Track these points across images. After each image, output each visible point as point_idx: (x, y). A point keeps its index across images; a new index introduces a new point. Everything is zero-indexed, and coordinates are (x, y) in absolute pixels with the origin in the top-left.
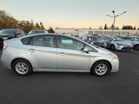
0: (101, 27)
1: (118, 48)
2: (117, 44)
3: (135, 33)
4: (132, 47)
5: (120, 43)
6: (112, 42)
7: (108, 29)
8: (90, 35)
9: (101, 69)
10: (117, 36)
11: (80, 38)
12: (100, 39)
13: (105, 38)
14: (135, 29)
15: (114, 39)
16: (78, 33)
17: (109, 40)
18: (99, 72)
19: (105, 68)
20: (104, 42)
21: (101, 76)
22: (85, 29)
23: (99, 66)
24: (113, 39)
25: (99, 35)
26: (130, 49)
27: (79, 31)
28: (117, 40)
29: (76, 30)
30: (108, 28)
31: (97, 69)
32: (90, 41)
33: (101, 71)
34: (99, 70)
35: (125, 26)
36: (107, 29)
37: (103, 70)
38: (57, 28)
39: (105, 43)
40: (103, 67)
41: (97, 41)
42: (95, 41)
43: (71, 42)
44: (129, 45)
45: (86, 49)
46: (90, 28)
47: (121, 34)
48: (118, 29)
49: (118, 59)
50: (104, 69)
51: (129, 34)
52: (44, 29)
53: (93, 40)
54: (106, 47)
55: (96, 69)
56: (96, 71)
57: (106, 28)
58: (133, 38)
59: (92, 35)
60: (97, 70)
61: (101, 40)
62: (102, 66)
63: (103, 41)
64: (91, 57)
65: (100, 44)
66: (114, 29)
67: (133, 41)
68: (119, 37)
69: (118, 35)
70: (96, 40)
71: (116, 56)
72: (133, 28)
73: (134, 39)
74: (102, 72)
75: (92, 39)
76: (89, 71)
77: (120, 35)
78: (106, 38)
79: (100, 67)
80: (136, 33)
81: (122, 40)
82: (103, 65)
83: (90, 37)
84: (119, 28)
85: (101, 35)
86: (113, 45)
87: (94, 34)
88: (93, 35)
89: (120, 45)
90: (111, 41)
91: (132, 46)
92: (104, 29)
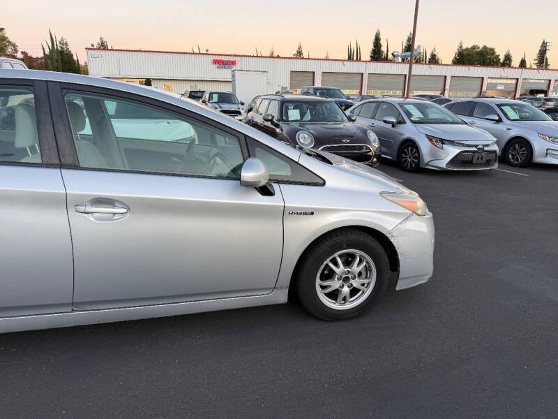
0: (354, 47)
1: (436, 157)
2: (428, 136)
3: (509, 82)
4: (495, 152)
5: (444, 132)
6: (408, 131)
7: (391, 61)
8: (299, 91)
9: (346, 280)
10: (431, 97)
11: (246, 107)
12: (348, 112)
13: (374, 105)
14: (509, 66)
15: (417, 115)
16: (232, 82)
17: (394, 120)
18: (334, 295)
19: (368, 269)
20: (365, 132)
21: (347, 319)
22: (272, 57)
23: (334, 262)
24: (409, 115)
25: (346, 92)
26: (488, 163)
27: (237, 67)
28: (432, 116)
29: (223, 63)
30: (390, 56)
31: (322, 278)
32: (296, 125)
33: (346, 290)
34: (335, 284)
35: (464, 47)
36: (386, 60)
37: (356, 283)
38: (103, 47)
39: (372, 136)
40: (356, 268)
41: (331, 125)
42: (319, 128)
43: (183, 130)
44: (480, 143)
45: (254, 172)
46: (300, 53)
47: (447, 86)
48: (434, 60)
49: (430, 215)
50: (360, 274)
51: (484, 88)
52: (9, 50)
53: (308, 117)
54: (378, 157)
55: (318, 281)
56: (318, 289)
57: (377, 55)
58: (499, 106)
59: (307, 93)
60: (325, 283)
61: (350, 119)
62: (348, 261)
63: (362, 122)
64: (286, 213)
65: (346, 143)
66: (418, 62)
67: (500, 121)
68: (441, 102)
69: (438, 93)
70: (325, 120)
71: (420, 203)
72: (502, 58)
73: (505, 115)
74: (354, 291)
75: (302, 114)
76: (282, 297)
77: (446, 96)
78: (378, 107)
79: (340, 269)
80: (514, 82)
81: (450, 115)
82: (353, 256)
83: (298, 104)
84: (439, 56)
85: (356, 92)
86: (410, 144)
87: (318, 84)
88: (316, 90)
89: (443, 141)
90: (401, 122)
91: (495, 148)
92: (369, 58)
